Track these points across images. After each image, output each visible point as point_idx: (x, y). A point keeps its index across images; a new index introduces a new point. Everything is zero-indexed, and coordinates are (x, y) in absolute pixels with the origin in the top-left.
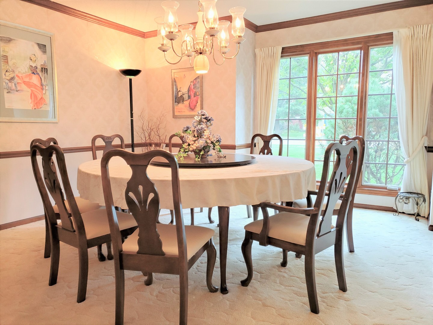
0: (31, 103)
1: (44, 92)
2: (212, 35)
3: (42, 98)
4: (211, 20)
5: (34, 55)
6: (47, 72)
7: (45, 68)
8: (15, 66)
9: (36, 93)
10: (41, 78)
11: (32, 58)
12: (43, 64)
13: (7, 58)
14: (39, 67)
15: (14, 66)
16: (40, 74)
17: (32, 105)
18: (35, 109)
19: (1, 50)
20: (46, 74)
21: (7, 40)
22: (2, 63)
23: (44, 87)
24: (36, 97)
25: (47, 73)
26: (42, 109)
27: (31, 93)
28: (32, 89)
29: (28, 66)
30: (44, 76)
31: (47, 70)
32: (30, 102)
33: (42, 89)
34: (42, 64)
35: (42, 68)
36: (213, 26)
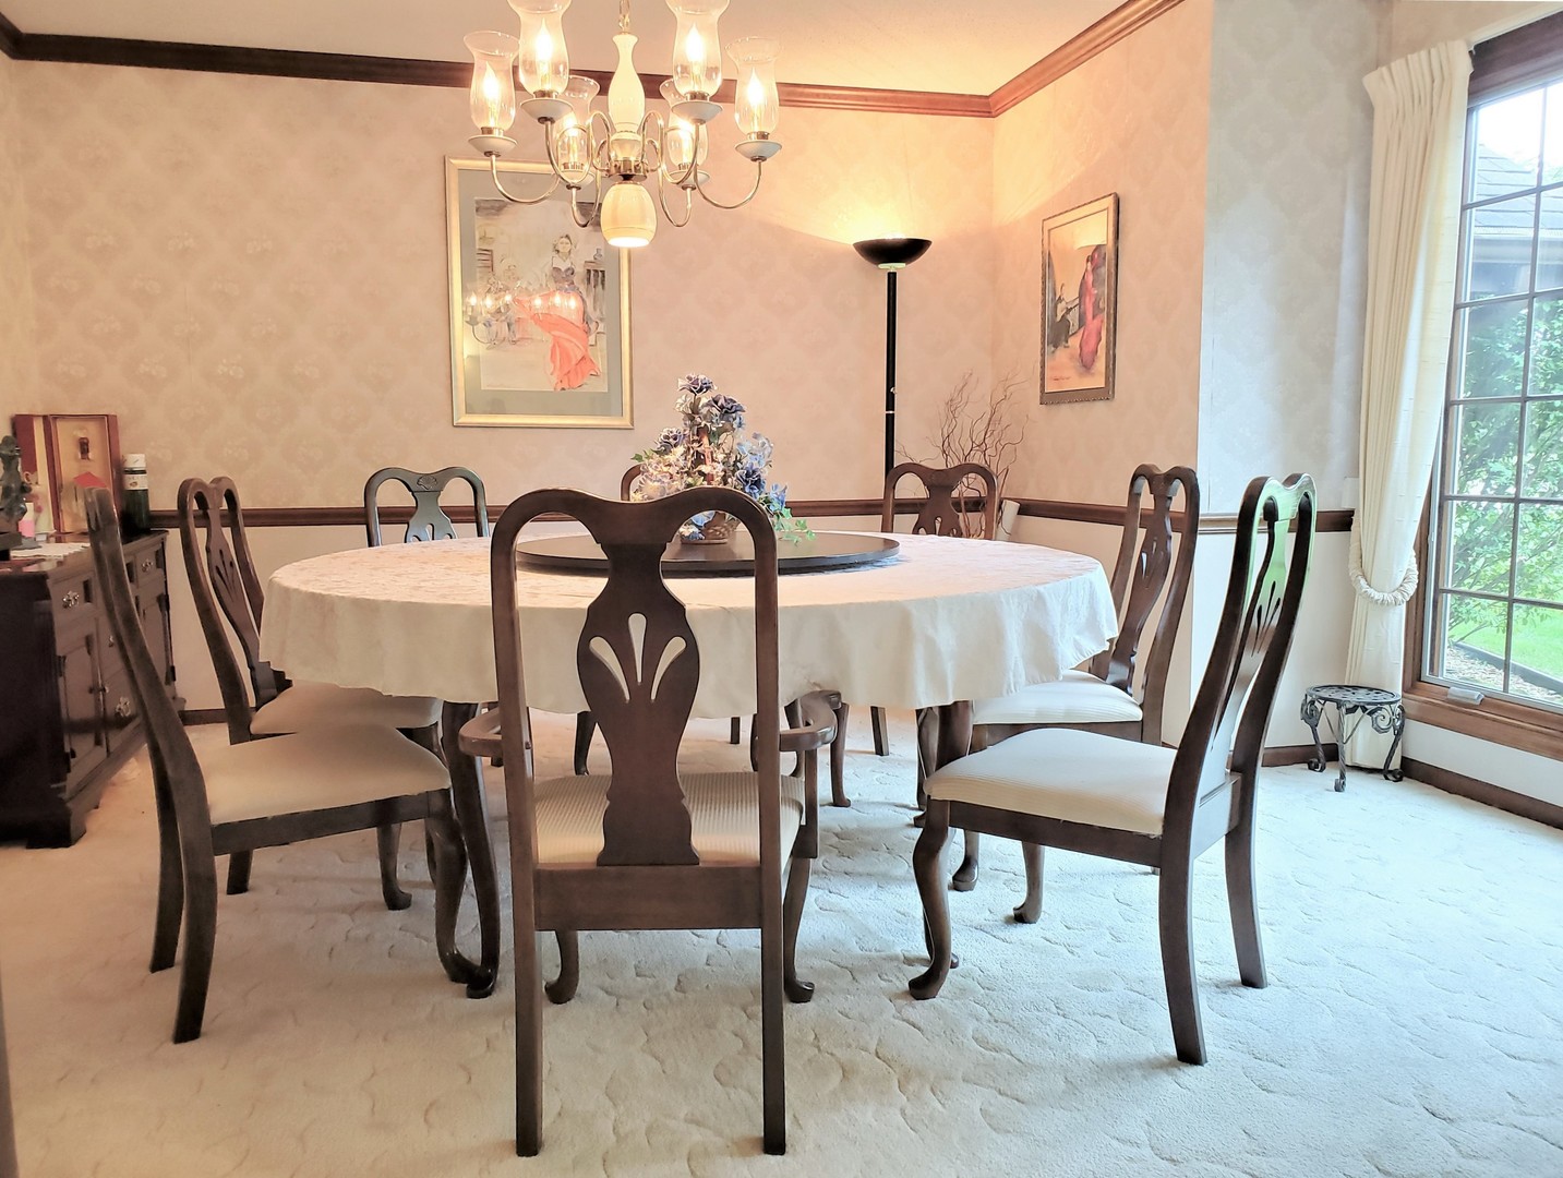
0: (552, 374)
1: (592, 339)
2: (543, 120)
3: (583, 358)
4: (544, 69)
5: (567, 236)
6: (603, 281)
7: (596, 271)
8: (513, 274)
9: (567, 344)
10: (583, 300)
11: (560, 247)
12: (592, 259)
13: (492, 255)
14: (580, 270)
15: (510, 274)
16: (582, 288)
17: (554, 379)
18: (563, 389)
19: (477, 237)
20: (600, 286)
21: (492, 208)
22: (478, 270)
23: (593, 326)
24: (566, 356)
25: (603, 288)
26: (585, 389)
27: (554, 346)
28: (557, 333)
29: (548, 270)
30: (592, 295)
31: (604, 276)
32: (549, 373)
33: (588, 332)
34: (588, 260)
35: (589, 271)
36: (547, 87)
